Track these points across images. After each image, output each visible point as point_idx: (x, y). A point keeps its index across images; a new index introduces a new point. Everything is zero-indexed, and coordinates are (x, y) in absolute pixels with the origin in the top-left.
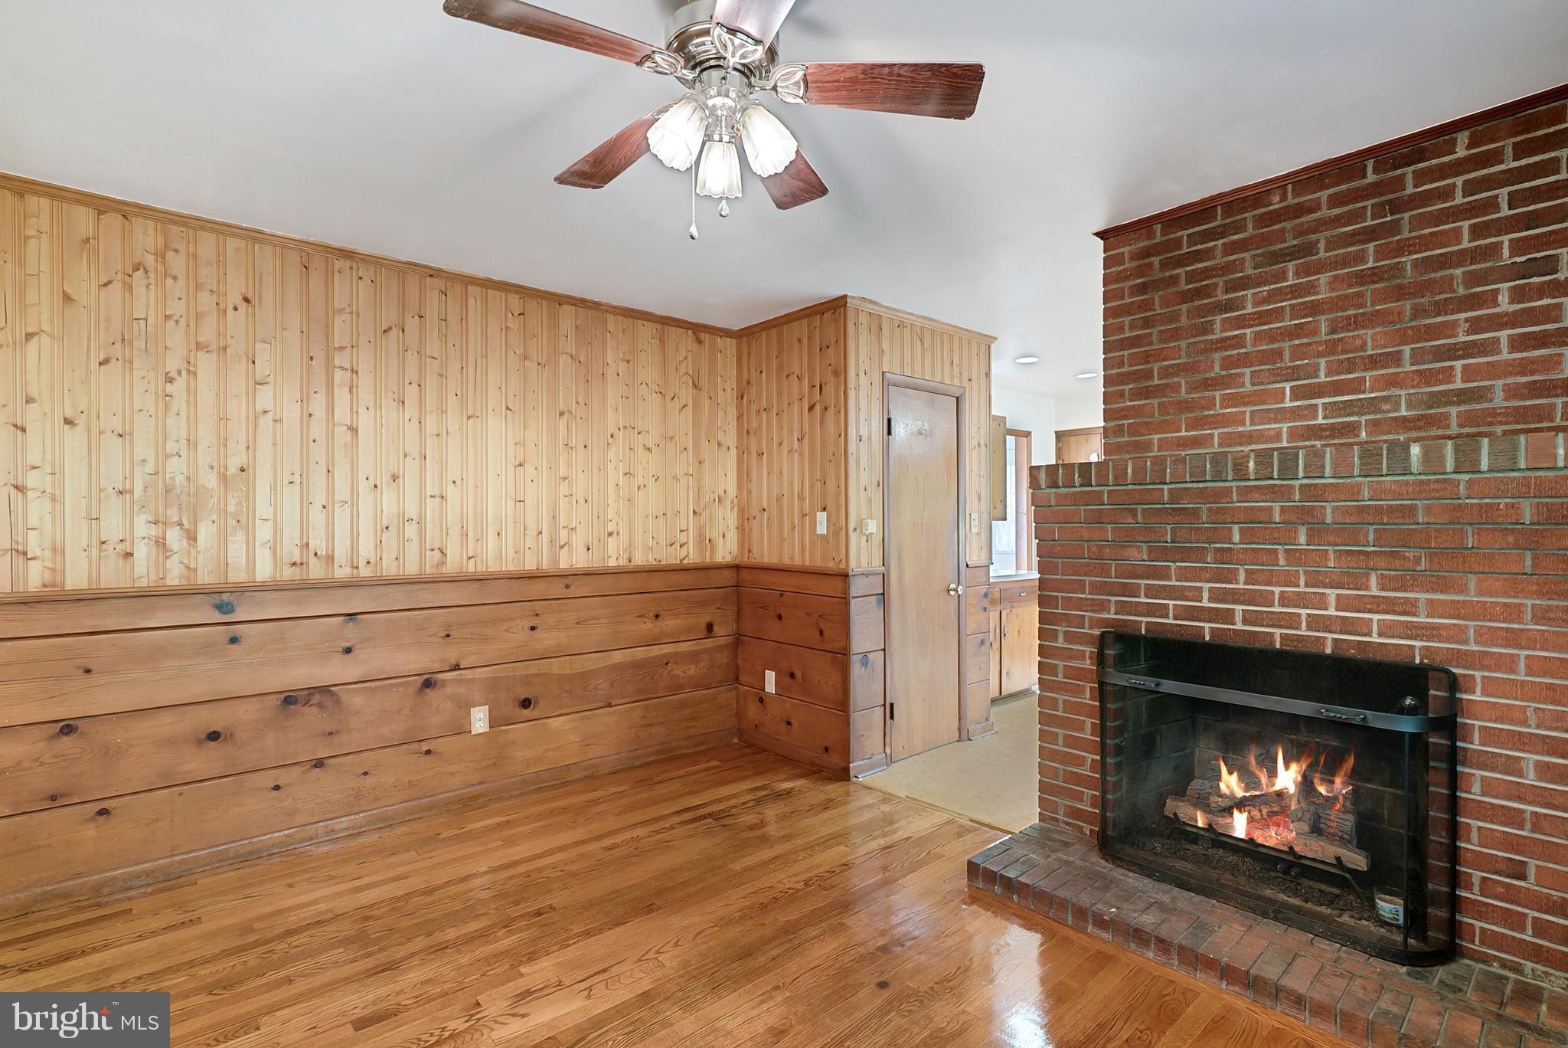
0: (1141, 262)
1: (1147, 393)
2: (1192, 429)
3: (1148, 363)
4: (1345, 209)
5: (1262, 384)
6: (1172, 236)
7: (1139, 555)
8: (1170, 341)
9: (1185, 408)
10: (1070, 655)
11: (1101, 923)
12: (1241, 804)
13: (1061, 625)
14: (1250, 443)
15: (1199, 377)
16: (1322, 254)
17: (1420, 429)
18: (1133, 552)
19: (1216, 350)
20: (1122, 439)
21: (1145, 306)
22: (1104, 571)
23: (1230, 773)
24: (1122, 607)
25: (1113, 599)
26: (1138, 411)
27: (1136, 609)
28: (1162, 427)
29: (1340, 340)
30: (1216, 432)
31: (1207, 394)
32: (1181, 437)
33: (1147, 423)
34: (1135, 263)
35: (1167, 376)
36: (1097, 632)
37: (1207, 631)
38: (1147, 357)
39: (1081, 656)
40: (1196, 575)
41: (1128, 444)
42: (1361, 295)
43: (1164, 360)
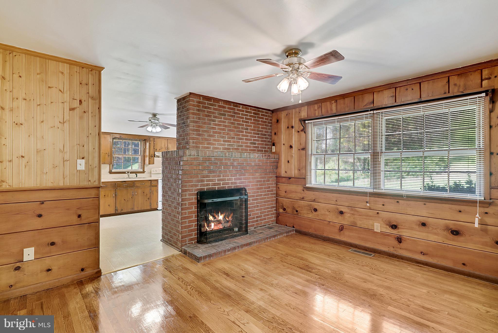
0: (198, 104)
1: (199, 135)
2: (208, 145)
3: (199, 128)
4: (229, 110)
5: (219, 138)
6: (204, 101)
7: (206, 173)
8: (204, 124)
9: (206, 140)
10: (190, 199)
11: (229, 250)
12: (213, 222)
13: (187, 192)
14: (217, 149)
15: (209, 134)
16: (227, 117)
17: (237, 150)
18: (204, 172)
19: (212, 129)
20: (193, 145)
21: (199, 114)
22: (197, 177)
23: (211, 216)
24: (202, 185)
25: (200, 183)
26: (197, 139)
27: (204, 185)
28: (202, 143)
29: (229, 133)
30: (212, 146)
31: (210, 138)
32: (205, 146)
33: (199, 142)
34: (197, 104)
35: (203, 132)
36: (196, 192)
37: (217, 188)
38: (199, 127)
39: (192, 199)
40: (214, 176)
41: (195, 146)
42: (231, 126)
43: (203, 128)
